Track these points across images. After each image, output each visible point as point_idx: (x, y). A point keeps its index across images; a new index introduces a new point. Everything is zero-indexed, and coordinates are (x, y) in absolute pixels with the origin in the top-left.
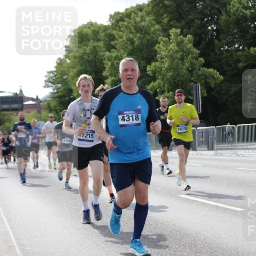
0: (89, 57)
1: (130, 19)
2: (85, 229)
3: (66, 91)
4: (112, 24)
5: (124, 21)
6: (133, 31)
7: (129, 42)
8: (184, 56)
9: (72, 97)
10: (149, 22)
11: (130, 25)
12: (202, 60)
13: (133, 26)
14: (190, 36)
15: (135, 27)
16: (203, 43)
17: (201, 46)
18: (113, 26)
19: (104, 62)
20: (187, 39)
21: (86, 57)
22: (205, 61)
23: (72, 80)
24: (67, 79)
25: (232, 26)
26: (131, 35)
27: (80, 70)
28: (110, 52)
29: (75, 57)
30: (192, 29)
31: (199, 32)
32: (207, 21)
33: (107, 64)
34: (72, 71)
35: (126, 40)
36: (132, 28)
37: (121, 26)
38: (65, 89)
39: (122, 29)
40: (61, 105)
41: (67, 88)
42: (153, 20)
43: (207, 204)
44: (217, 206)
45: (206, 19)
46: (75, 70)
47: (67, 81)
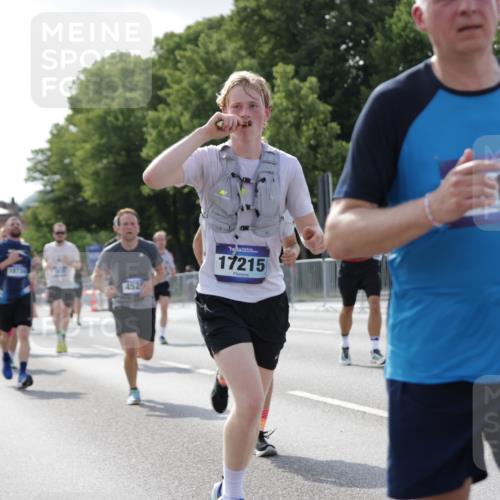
0: (117, 119)
1: (197, 45)
2: (105, 460)
3: (68, 189)
4: (160, 56)
5: (185, 50)
6: (203, 68)
7: (192, 92)
8: (300, 119)
9: (80, 199)
10: (233, 52)
11: (195, 57)
12: (335, 126)
13: (202, 59)
14: (313, 80)
15: (207, 62)
16: (338, 93)
17: (334, 99)
18: (163, 61)
19: (145, 129)
20: (307, 84)
21: (110, 118)
22: (342, 129)
23: (82, 166)
24: (71, 164)
25: (394, 59)
26: (197, 77)
27: (99, 145)
28: (156, 110)
29: (88, 121)
30: (317, 67)
31: (329, 72)
32: (345, 50)
33: (150, 134)
34: (82, 148)
35: (188, 87)
36: (200, 63)
37: (178, 58)
38: (67, 185)
39: (180, 65)
40: (59, 216)
41: (72, 181)
42: (240, 48)
43: (344, 408)
44: (365, 413)
45: (343, 47)
46: (88, 146)
47: (71, 168)
